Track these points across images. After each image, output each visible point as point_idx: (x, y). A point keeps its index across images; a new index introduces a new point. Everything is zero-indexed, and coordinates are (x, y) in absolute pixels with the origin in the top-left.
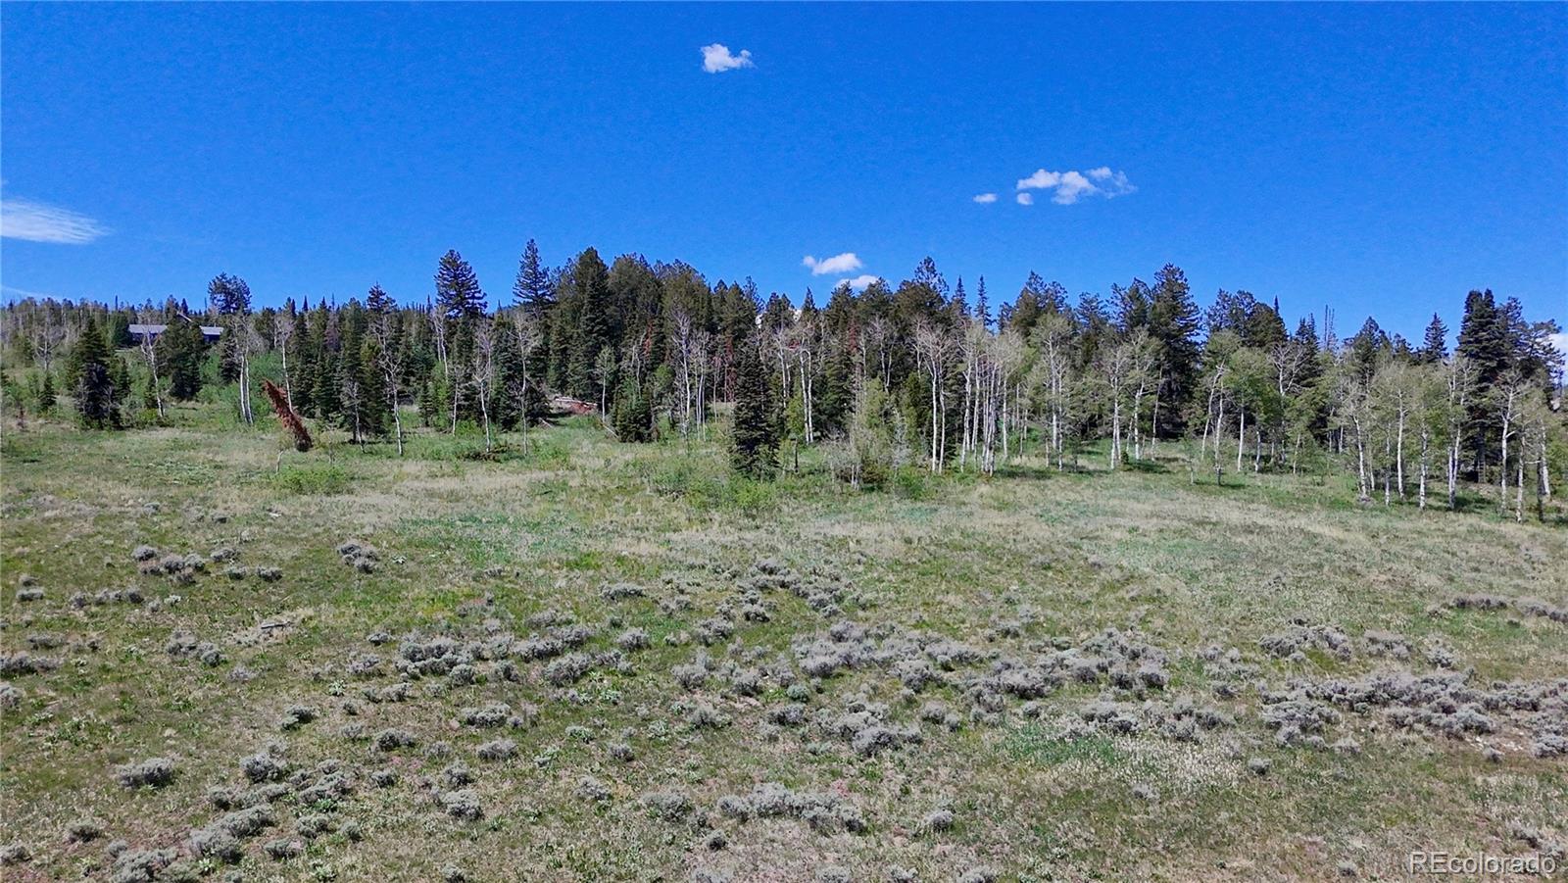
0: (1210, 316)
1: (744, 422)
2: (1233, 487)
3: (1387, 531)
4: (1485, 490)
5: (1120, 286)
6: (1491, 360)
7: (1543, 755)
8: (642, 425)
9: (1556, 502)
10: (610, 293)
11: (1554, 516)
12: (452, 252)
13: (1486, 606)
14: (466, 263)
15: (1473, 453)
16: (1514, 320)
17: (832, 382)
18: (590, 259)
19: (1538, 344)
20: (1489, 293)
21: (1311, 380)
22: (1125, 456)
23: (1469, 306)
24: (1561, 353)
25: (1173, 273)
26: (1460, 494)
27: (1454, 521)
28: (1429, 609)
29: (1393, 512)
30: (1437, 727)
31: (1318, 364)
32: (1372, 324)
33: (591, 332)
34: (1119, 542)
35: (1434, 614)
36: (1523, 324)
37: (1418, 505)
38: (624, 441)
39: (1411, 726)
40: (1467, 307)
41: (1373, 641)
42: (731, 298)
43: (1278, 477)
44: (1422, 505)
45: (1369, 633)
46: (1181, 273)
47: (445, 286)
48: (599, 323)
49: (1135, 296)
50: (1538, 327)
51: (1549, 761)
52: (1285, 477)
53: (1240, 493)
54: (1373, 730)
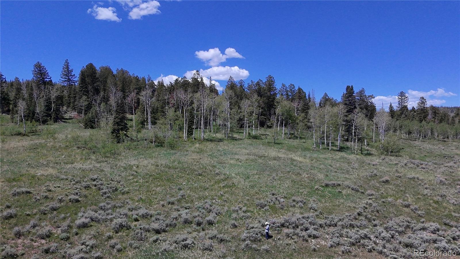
0: (279, 91)
1: (117, 123)
2: (278, 144)
3: (316, 158)
4: (348, 144)
5: (253, 81)
6: (352, 106)
7: (332, 246)
8: (92, 123)
9: (367, 148)
10: (98, 78)
11: (366, 152)
12: (38, 62)
13: (334, 185)
14: (44, 66)
15: (347, 133)
16: (363, 94)
17: (160, 109)
18: (91, 67)
19: (369, 101)
20: (352, 86)
21: (307, 111)
22: (249, 134)
23: (347, 90)
24: (375, 104)
25: (271, 78)
26: (342, 145)
27: (337, 154)
28: (316, 187)
29: (322, 152)
30: (300, 236)
31: (309, 106)
32: (326, 95)
33: (81, 91)
34: (231, 164)
35: (317, 189)
36: (365, 96)
37: (329, 149)
38: (86, 128)
39: (291, 237)
40: (346, 90)
41: (294, 201)
42: (134, 81)
43: (293, 140)
44: (330, 149)
45: (294, 198)
46: (273, 78)
47: (35, 74)
48: (84, 88)
49: (258, 84)
50: (369, 96)
51: (333, 249)
52: (295, 140)
53: (280, 146)
54: (279, 239)
